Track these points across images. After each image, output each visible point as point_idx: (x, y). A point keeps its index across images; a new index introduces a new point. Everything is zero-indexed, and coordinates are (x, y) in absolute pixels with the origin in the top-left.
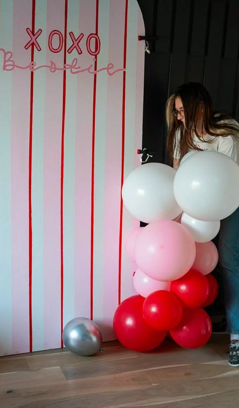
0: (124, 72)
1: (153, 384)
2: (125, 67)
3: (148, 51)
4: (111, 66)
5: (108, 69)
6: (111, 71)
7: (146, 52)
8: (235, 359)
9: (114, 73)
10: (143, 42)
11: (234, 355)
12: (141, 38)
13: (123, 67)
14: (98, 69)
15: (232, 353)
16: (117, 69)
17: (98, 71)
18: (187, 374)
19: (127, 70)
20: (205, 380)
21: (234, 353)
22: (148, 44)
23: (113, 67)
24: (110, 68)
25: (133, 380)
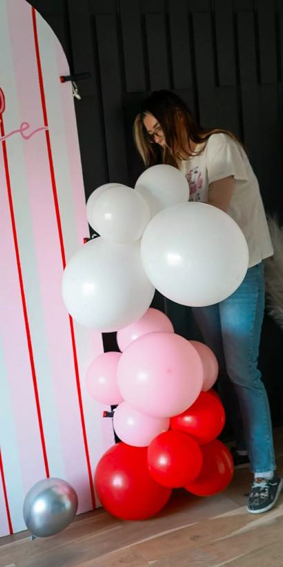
0: (47, 132)
1: (150, 563)
2: (46, 124)
3: (78, 97)
4: (24, 126)
5: (21, 130)
6: (26, 133)
7: (75, 98)
8: (256, 502)
9: (31, 135)
10: (69, 84)
11: (256, 498)
12: (64, 79)
13: (43, 124)
14: (6, 134)
15: (254, 494)
16: (35, 129)
17: (8, 136)
18: (195, 538)
19: (49, 128)
20: (220, 541)
21: (257, 494)
22: (75, 85)
23: (28, 126)
24: (25, 129)
25: (121, 562)
